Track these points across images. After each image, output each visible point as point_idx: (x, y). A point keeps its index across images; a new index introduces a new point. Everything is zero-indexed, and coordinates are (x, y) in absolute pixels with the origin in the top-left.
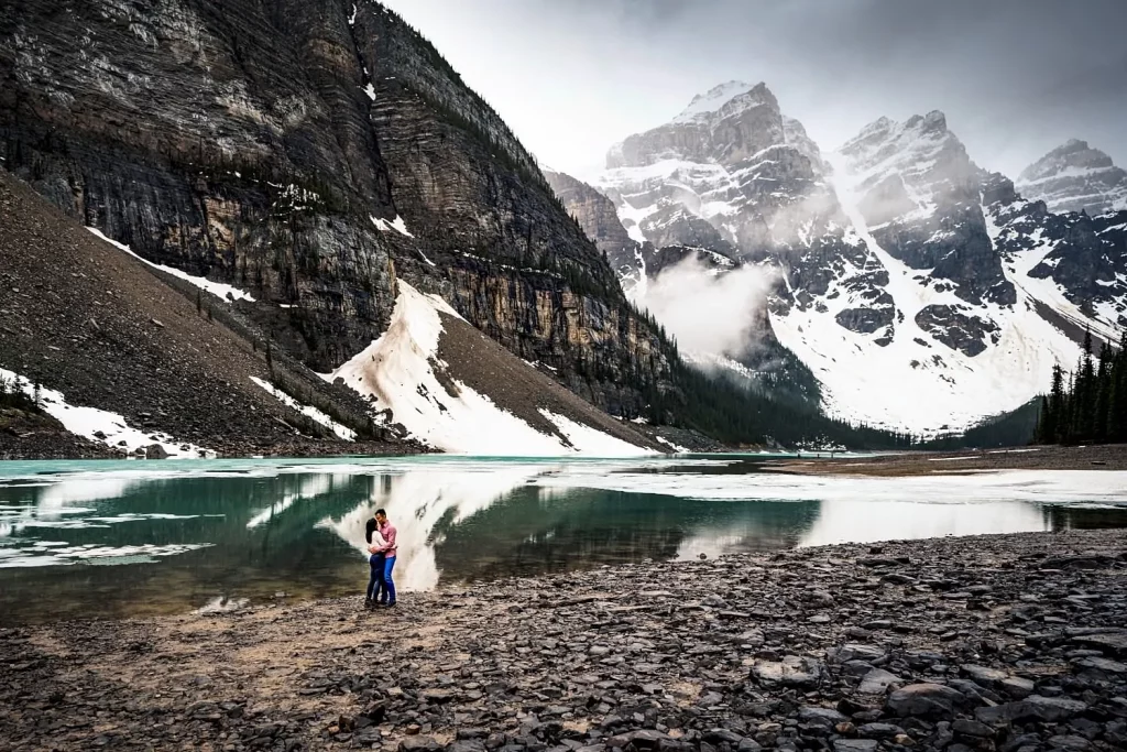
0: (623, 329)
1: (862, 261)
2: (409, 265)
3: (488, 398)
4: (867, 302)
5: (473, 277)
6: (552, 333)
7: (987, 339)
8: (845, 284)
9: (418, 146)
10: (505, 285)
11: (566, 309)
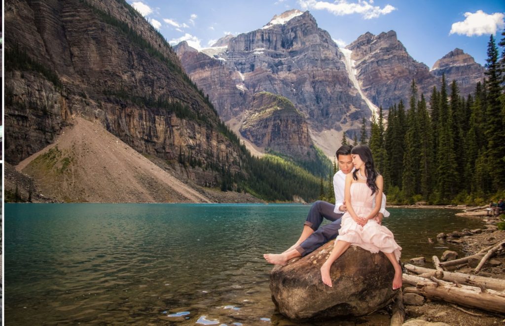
0: (209, 138)
1: (359, 104)
2: (77, 100)
4: (361, 125)
5: (117, 107)
6: (165, 139)
8: (350, 116)
9: (88, 34)
10: (136, 112)
11: (173, 126)
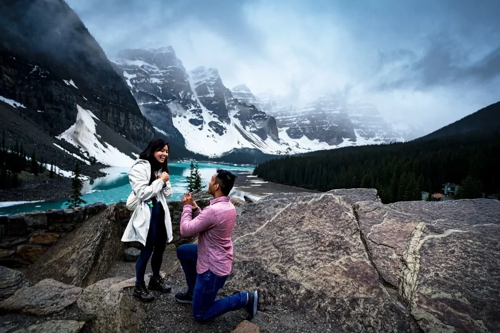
0: (144, 126)
1: (196, 105)
2: (80, 99)
3: (117, 149)
4: (197, 117)
5: (100, 105)
7: (224, 132)
8: (192, 111)
10: (111, 109)
